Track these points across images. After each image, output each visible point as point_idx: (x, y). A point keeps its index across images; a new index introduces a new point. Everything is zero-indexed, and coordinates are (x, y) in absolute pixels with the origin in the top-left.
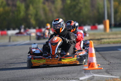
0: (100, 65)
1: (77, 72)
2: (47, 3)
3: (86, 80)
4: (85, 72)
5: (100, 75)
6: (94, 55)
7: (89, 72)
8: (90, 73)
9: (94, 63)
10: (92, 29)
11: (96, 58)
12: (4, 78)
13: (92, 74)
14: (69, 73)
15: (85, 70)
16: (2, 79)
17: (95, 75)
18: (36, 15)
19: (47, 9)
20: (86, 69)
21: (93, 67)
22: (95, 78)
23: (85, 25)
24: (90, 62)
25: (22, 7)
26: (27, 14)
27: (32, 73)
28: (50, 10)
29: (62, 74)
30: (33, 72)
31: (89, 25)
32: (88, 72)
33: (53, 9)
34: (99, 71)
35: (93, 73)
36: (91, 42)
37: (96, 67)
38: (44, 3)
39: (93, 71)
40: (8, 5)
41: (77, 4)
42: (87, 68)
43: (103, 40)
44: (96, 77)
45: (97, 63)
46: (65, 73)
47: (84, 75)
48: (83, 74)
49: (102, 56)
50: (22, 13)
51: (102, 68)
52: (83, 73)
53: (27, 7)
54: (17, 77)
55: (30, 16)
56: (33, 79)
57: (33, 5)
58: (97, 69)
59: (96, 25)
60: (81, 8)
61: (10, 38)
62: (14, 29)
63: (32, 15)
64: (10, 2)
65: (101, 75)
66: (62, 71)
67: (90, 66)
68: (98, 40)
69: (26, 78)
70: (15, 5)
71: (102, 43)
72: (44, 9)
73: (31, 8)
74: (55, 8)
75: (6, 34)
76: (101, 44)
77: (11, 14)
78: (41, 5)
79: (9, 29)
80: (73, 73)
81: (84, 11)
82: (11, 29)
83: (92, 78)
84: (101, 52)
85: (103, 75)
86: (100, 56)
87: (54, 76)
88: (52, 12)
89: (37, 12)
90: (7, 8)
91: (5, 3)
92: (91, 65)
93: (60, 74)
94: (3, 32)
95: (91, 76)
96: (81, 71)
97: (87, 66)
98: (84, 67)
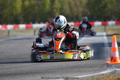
1: (99, 66)
3: (108, 74)
4: (107, 67)
6: (117, 50)
7: (112, 66)
8: (112, 68)
9: (116, 57)
11: (119, 52)
12: (27, 70)
13: (114, 69)
14: (91, 67)
15: (107, 64)
16: (25, 71)
17: (117, 69)
18: (61, 9)
19: (73, 3)
20: (108, 63)
21: (116, 61)
22: (117, 72)
23: (109, 20)
24: (113, 56)
25: (48, 1)
26: (52, 8)
27: (55, 66)
28: (76, 4)
29: (84, 67)
31: (114, 20)
32: (110, 66)
33: (78, 3)
35: (115, 67)
36: (114, 37)
37: (119, 61)
39: (115, 65)
42: (109, 62)
44: (119, 71)
46: (87, 67)
47: (107, 69)
48: (105, 68)
50: (48, 7)
53: (53, 2)
54: (39, 69)
55: (55, 10)
56: (55, 72)
60: (106, 3)
61: (35, 31)
62: (39, 23)
63: (57, 9)
66: (84, 65)
67: (112, 61)
69: (49, 71)
72: (69, 4)
73: (57, 2)
74: (81, 3)
75: (31, 28)
77: (36, 7)
79: (34, 23)
80: (95, 67)
81: (110, 6)
82: (37, 22)
83: (114, 72)
87: (76, 69)
88: (77, 7)
89: (62, 6)
90: (32, 2)
92: (113, 59)
93: (83, 68)
94: (29, 25)
95: (114, 70)
96: (103, 65)
97: (109, 60)
98: (107, 61)
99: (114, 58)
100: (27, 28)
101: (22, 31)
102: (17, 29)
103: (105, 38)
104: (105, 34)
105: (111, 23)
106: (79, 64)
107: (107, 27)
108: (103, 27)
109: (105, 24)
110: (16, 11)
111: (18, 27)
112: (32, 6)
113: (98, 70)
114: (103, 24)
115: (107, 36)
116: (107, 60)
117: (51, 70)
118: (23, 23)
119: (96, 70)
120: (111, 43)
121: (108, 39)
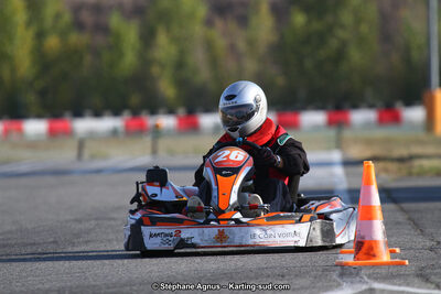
0: (398, 250)
1: (313, 273)
2: (219, 23)
4: (342, 275)
5: (395, 284)
6: (379, 214)
7: (357, 274)
8: (358, 278)
9: (376, 242)
10: (381, 121)
11: (385, 223)
13: (366, 282)
14: (283, 276)
15: (342, 266)
16: (39, 289)
17: (377, 286)
18: (180, 65)
19: (221, 43)
20: (347, 264)
21: (374, 256)
23: (355, 106)
24: (363, 238)
25: (130, 34)
26: (145, 62)
27: (150, 272)
28: (232, 48)
29: (257, 278)
30: (155, 268)
31: (371, 106)
32: (351, 274)
33: (241, 45)
34: (392, 273)
35: (369, 277)
36: (369, 166)
37: (384, 256)
38: (209, 23)
39: (371, 271)
40: (78, 25)
41: (330, 29)
42: (349, 259)
43: (417, 163)
44: (383, 291)
45: (388, 244)
46: (268, 276)
47: (339, 286)
48: (335, 281)
49: (409, 219)
50: (130, 59)
51: (407, 262)
52: (335, 276)
53: (148, 37)
55: (155, 70)
57: (168, 30)
58: (387, 264)
59: (399, 106)
60: (344, 44)
61: (81, 145)
62: (98, 114)
63: (163, 66)
64: (87, 17)
65: (400, 285)
66: (259, 269)
67: (361, 254)
68: (401, 160)
70: (103, 29)
71: (415, 170)
72: (209, 45)
73: (162, 39)
74: (251, 43)
75: (69, 133)
76: (410, 174)
77: (88, 59)
78: (198, 30)
79: (78, 114)
80: (296, 276)
81: (356, 56)
82: (88, 112)
84: (406, 206)
85: (408, 285)
86: (401, 217)
88: (238, 57)
89: (182, 53)
90: (75, 38)
91: (67, 18)
92: (363, 246)
93: (251, 278)
94: (59, 124)
95: (364, 287)
96: (326, 270)
97: (350, 253)
98: (341, 256)
99: (366, 246)
100: (52, 132)
101: (33, 145)
102: (14, 136)
103: (339, 171)
104: (336, 156)
105: (361, 117)
106: (240, 264)
107: (347, 134)
108: (332, 133)
109: (338, 121)
110: (13, 70)
111: (20, 130)
112: (71, 55)
113: (307, 288)
114: (331, 122)
115: (347, 163)
116: (341, 253)
117: (135, 288)
118: (39, 116)
119: (302, 288)
120: (358, 191)
121: (347, 175)
